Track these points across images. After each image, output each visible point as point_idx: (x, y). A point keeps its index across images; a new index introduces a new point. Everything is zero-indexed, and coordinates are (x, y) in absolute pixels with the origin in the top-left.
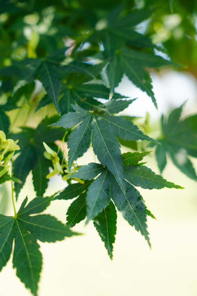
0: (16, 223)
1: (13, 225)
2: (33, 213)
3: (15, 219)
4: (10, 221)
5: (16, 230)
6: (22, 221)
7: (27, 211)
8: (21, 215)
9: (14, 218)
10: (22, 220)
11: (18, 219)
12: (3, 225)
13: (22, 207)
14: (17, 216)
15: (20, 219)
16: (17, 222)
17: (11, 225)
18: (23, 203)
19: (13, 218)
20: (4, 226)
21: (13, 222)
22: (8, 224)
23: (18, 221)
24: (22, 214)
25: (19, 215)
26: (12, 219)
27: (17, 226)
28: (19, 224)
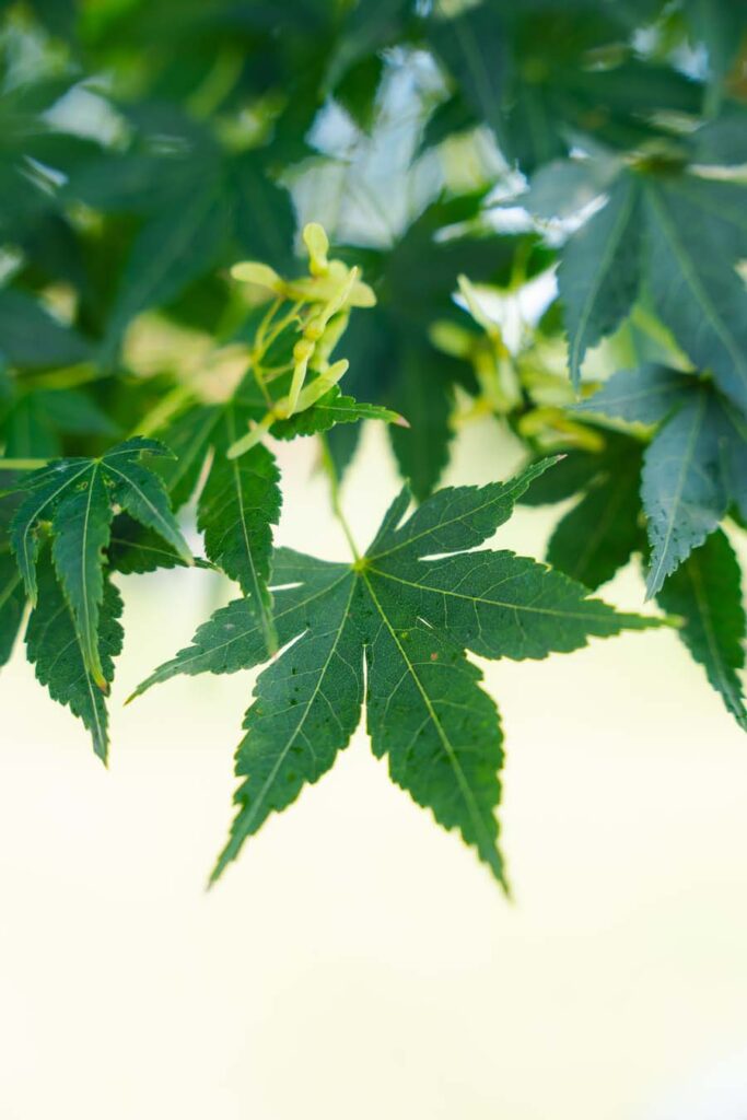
0: (363, 589)
1: (353, 597)
2: (433, 552)
3: (360, 572)
4: (342, 582)
5: (370, 613)
6: (389, 579)
7: (410, 541)
8: (384, 558)
9: (353, 572)
10: (387, 576)
11: (369, 574)
12: (315, 596)
13: (386, 528)
14: (367, 564)
15: (381, 573)
16: (369, 585)
17: (348, 598)
18: (389, 513)
19: (352, 568)
20: (318, 598)
21: (354, 584)
22: (333, 592)
23: (371, 582)
24: (387, 553)
25: (375, 557)
26: (347, 573)
27: (372, 599)
28: (376, 593)
